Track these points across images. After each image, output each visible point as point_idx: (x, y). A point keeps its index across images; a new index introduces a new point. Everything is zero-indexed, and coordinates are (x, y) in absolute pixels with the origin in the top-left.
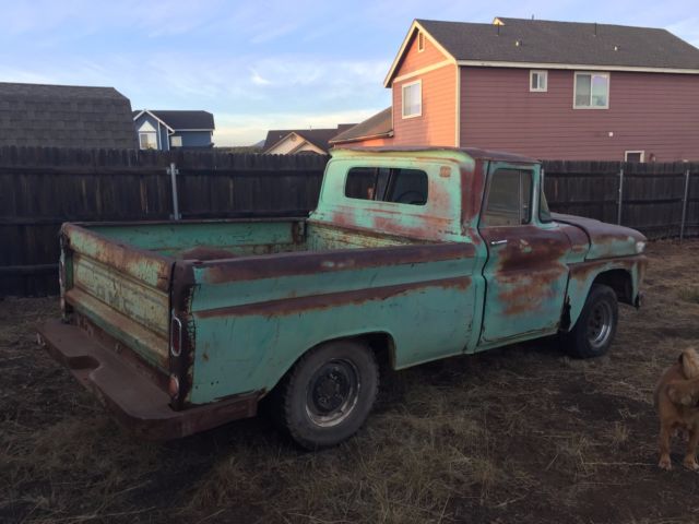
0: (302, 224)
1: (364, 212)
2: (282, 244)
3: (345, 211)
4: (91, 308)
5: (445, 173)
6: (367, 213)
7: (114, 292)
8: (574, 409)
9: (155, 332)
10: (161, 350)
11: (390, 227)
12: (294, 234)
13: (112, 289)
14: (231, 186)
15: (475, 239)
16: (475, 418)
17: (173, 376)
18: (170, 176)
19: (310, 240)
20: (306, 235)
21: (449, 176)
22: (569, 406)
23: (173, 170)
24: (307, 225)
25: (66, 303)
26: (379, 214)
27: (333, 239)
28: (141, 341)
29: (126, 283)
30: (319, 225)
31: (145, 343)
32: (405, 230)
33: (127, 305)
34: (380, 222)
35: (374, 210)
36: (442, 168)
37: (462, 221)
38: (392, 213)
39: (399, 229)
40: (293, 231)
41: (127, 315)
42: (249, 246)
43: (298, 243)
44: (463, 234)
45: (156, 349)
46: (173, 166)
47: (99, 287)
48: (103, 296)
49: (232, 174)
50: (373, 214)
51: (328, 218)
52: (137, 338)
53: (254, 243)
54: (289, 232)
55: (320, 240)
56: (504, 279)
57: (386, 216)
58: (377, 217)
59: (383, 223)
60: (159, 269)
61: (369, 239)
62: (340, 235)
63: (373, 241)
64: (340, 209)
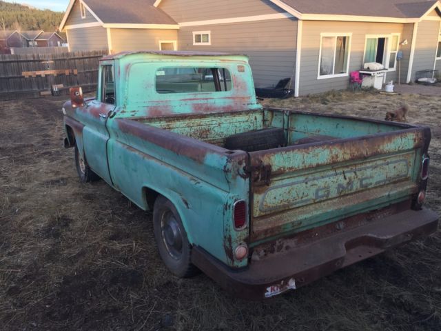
3: (161, 104)
5: (241, 69)
6: (183, 102)
11: (208, 109)
13: (343, 181)
21: (244, 71)
26: (195, 102)
32: (219, 108)
34: (197, 107)
35: (190, 100)
36: (239, 67)
38: (207, 99)
39: (215, 109)
50: (189, 102)
57: (202, 102)
58: (194, 104)
59: (200, 108)
60: (414, 137)
61: (193, 121)
62: (164, 124)
63: (198, 121)
64: (155, 105)
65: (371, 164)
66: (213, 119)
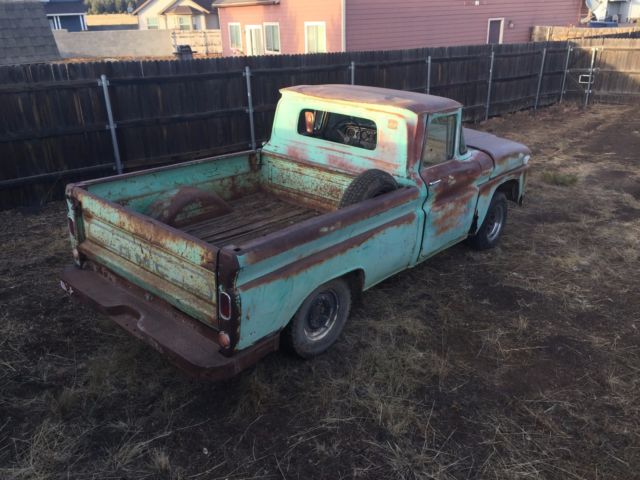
0: (258, 155)
1: (317, 149)
2: (243, 174)
3: (299, 146)
4: (116, 264)
5: (393, 125)
6: (319, 150)
7: (142, 256)
8: (485, 302)
9: (195, 295)
10: (208, 312)
11: (342, 165)
12: (251, 165)
13: (140, 253)
14: (159, 93)
15: (419, 183)
16: (418, 317)
17: (222, 333)
18: (102, 87)
19: (264, 168)
20: (261, 164)
21: (396, 128)
22: (482, 299)
23: (104, 81)
24: (262, 155)
25: (80, 253)
26: (332, 153)
27: (288, 170)
28: (183, 301)
29: (158, 252)
30: (274, 156)
31: (187, 303)
32: (356, 168)
33: (160, 269)
34: (332, 159)
35: (327, 149)
36: (390, 121)
37: (408, 167)
38: (344, 153)
39: (351, 167)
40: (250, 161)
41: (162, 277)
42: (217, 180)
43: (255, 171)
44: (409, 178)
45: (201, 309)
46: (103, 77)
47: (121, 247)
48: (129, 256)
49: (159, 82)
50: (325, 152)
51: (282, 150)
52: (177, 297)
53: (219, 177)
54: (247, 163)
55: (275, 169)
56: (436, 209)
57: (338, 155)
58: (329, 155)
59: (335, 161)
60: (202, 253)
61: (323, 173)
62: (295, 167)
63: (327, 175)
64: (293, 144)
65: (165, 255)
66: (345, 179)
